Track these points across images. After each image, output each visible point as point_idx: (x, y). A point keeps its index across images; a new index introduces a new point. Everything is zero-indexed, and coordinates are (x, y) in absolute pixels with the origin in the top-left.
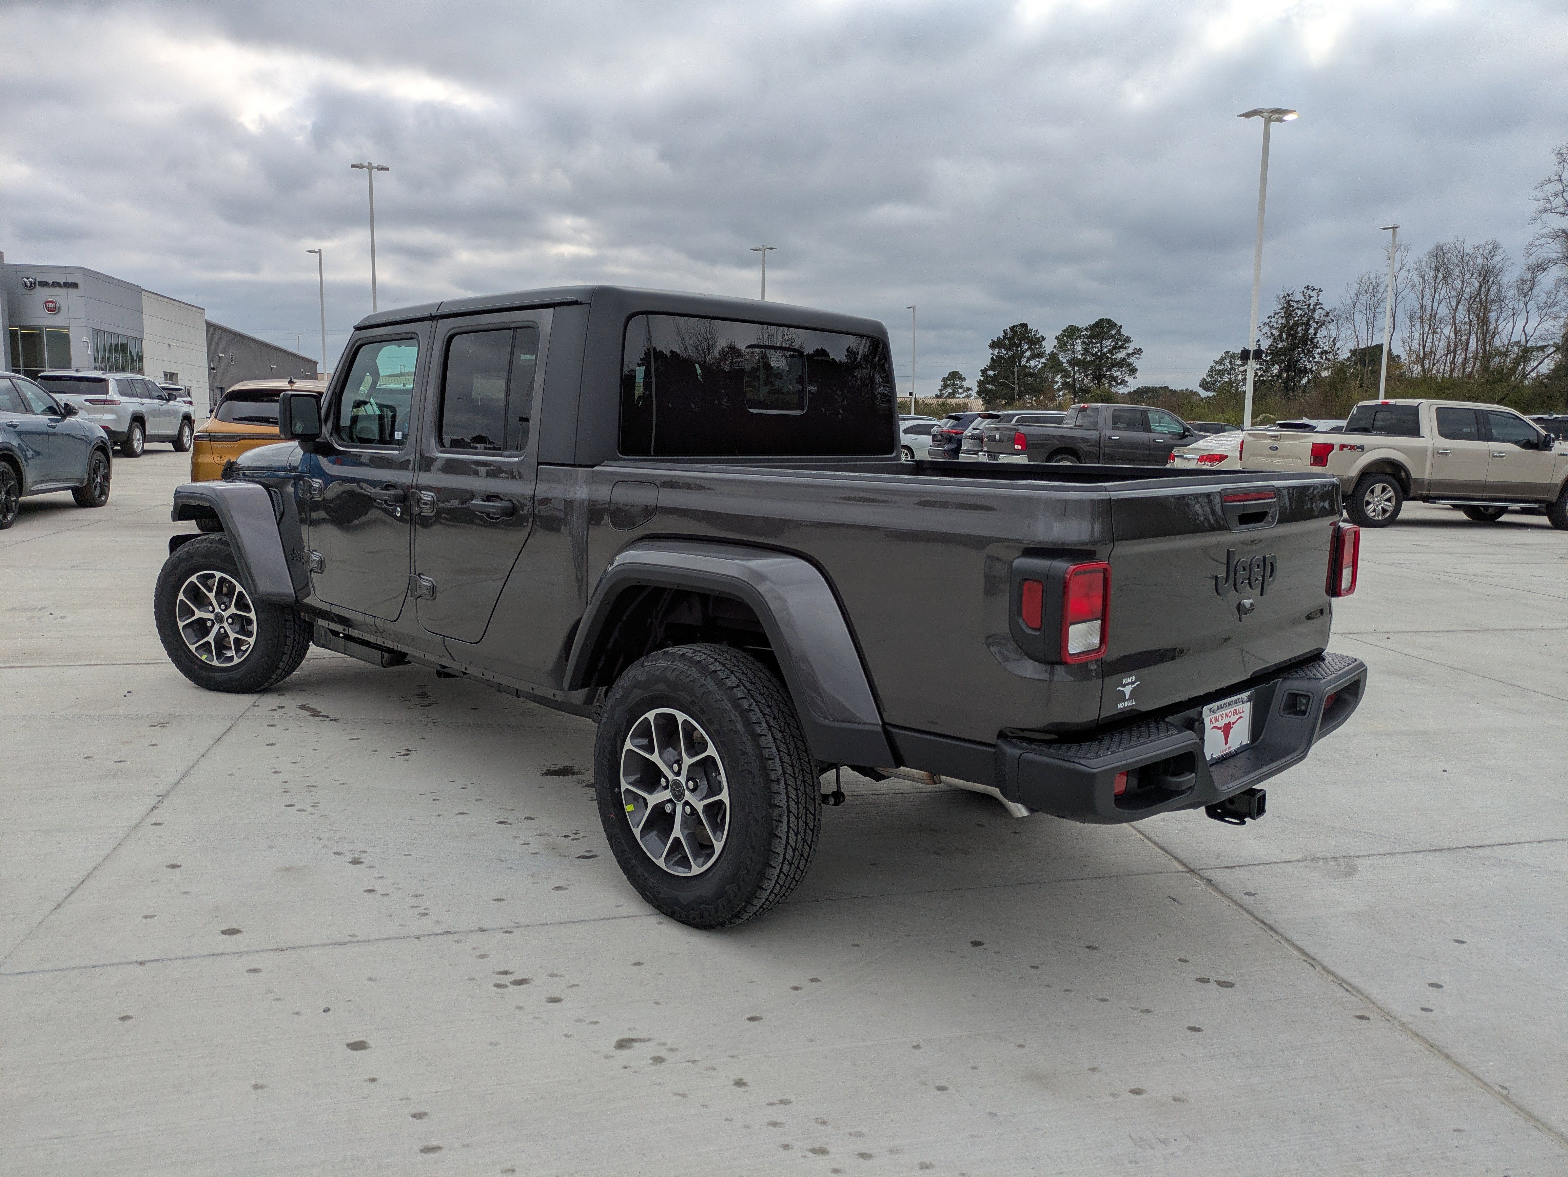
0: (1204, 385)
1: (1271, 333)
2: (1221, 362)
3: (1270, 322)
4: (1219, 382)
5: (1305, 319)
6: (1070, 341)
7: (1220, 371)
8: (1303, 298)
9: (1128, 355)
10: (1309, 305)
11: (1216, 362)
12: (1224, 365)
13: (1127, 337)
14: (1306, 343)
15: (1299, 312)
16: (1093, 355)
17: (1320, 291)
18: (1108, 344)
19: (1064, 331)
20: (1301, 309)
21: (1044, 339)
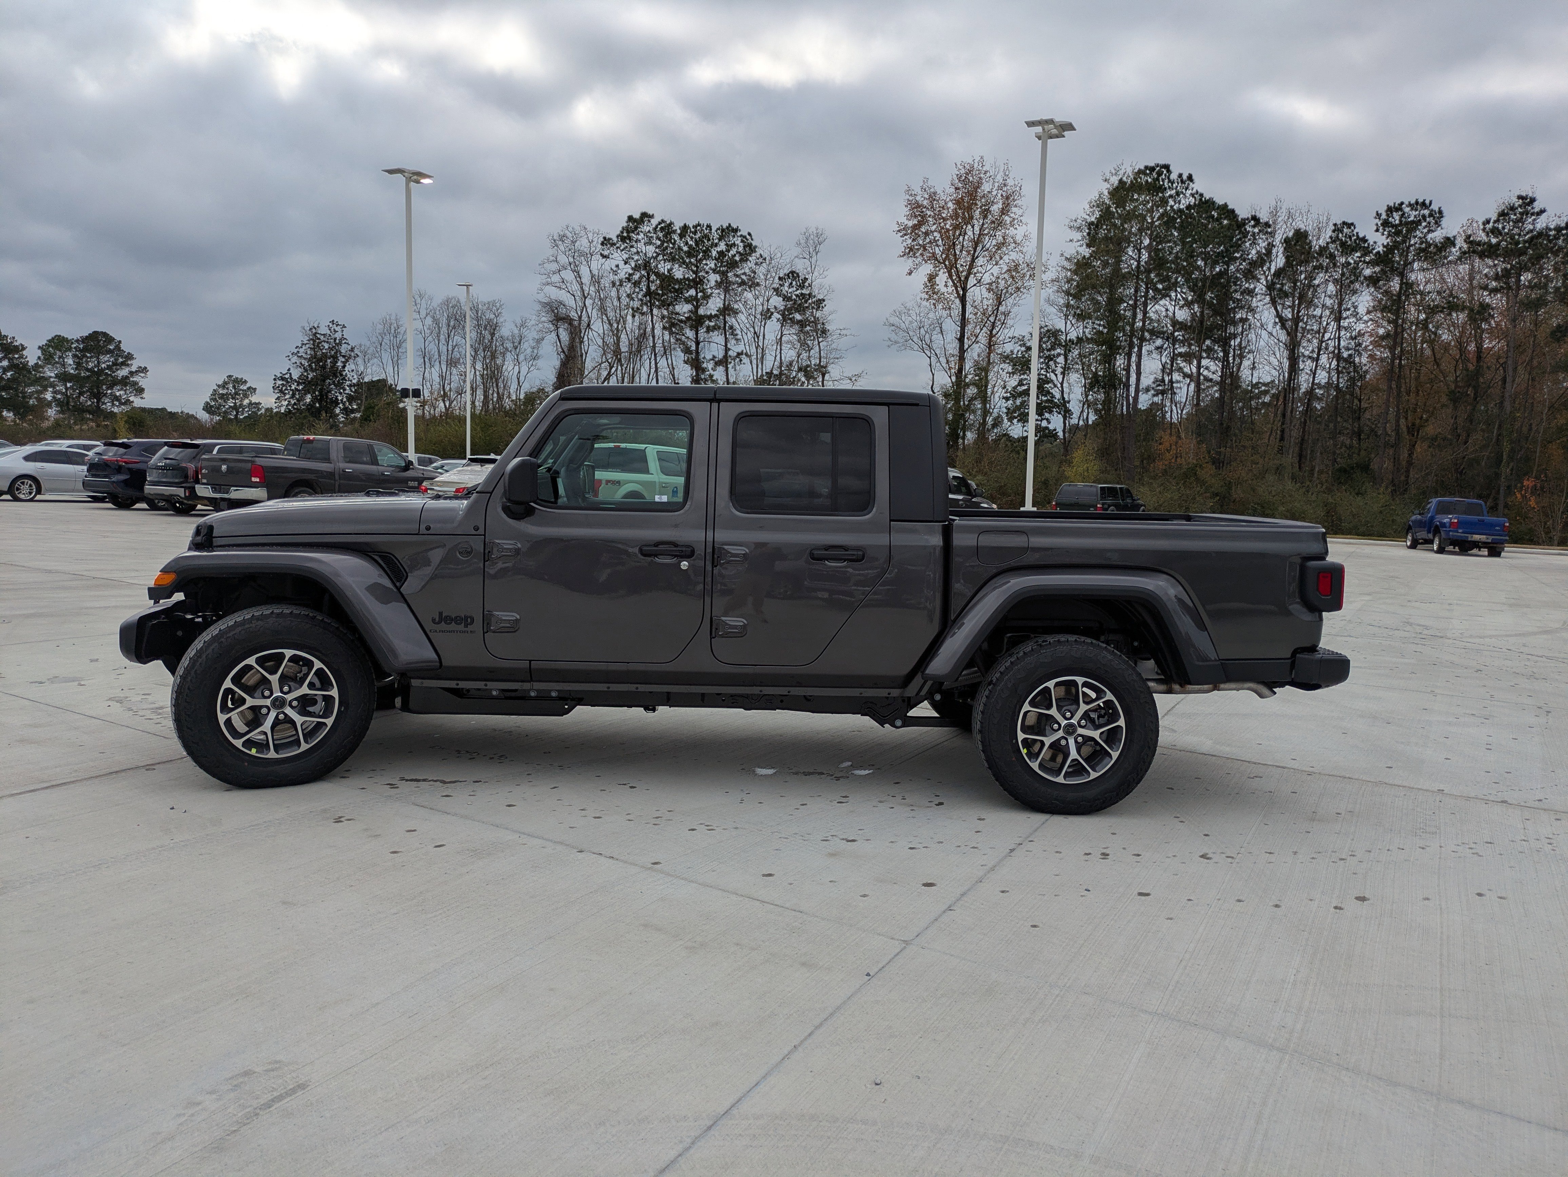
0: (208, 408)
1: (301, 363)
2: (224, 385)
3: (298, 352)
4: (224, 406)
5: (333, 353)
6: (58, 353)
7: (223, 395)
8: (329, 332)
9: (132, 373)
10: (335, 339)
11: (219, 386)
12: (228, 389)
13: (129, 353)
14: (337, 374)
15: (326, 346)
16: (87, 370)
17: (344, 326)
18: (106, 359)
19: (49, 341)
20: (327, 342)
21: (24, 348)
